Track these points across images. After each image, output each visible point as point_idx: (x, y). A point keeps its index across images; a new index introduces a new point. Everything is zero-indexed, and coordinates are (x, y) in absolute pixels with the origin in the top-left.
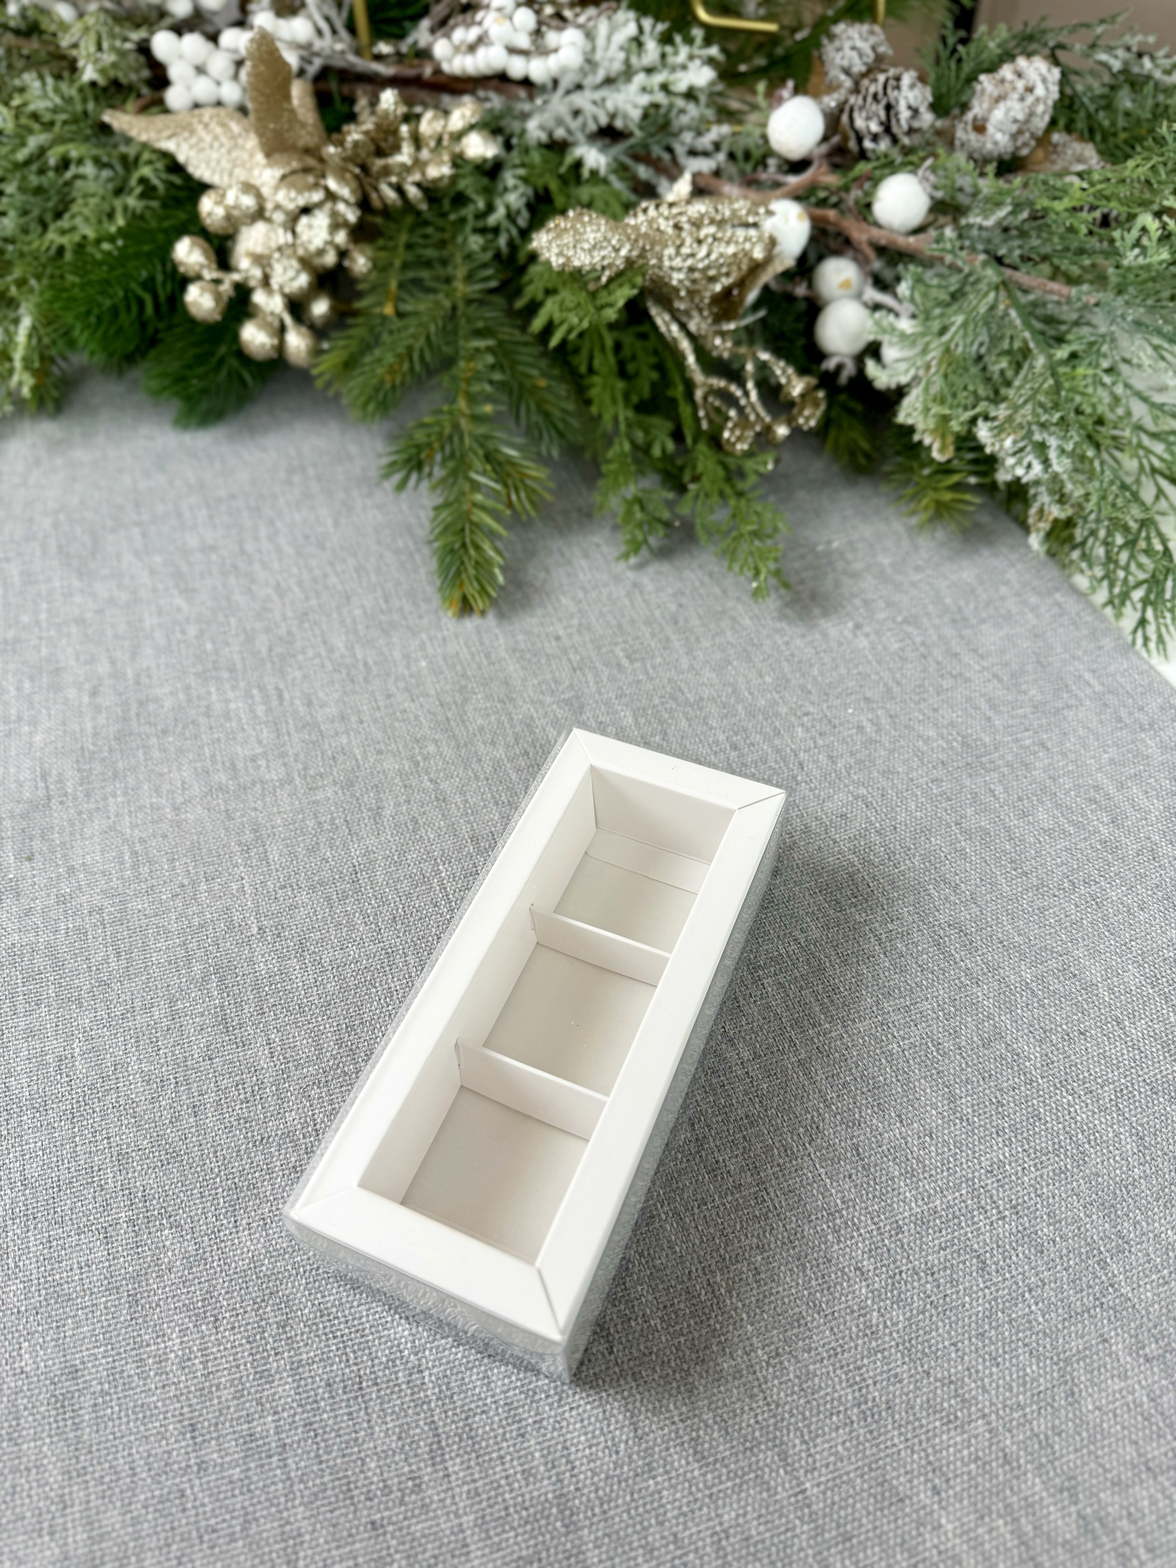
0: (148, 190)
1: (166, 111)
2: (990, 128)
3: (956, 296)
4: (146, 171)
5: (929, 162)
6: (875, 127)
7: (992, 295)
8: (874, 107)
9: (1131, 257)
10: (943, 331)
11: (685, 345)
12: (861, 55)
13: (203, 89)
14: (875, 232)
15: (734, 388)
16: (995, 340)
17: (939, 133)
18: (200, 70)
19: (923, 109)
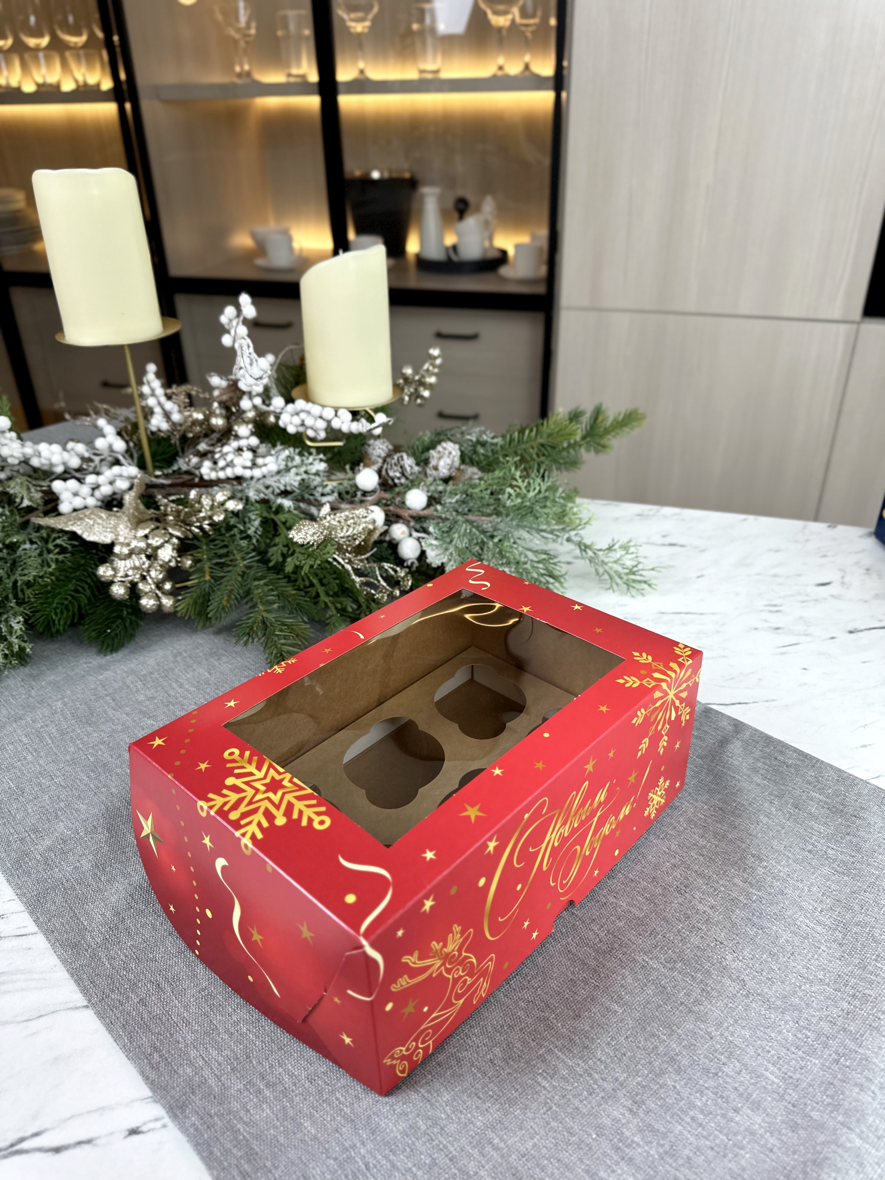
0: (63, 550)
1: (60, 514)
2: (440, 468)
3: (450, 529)
4: (58, 541)
5: (422, 484)
6: (398, 475)
7: (464, 525)
8: (395, 468)
9: (509, 503)
10: (451, 541)
11: (348, 567)
12: (383, 450)
13: (78, 502)
14: (410, 512)
15: (372, 580)
16: (470, 541)
17: (420, 472)
18: (76, 494)
19: (414, 465)
